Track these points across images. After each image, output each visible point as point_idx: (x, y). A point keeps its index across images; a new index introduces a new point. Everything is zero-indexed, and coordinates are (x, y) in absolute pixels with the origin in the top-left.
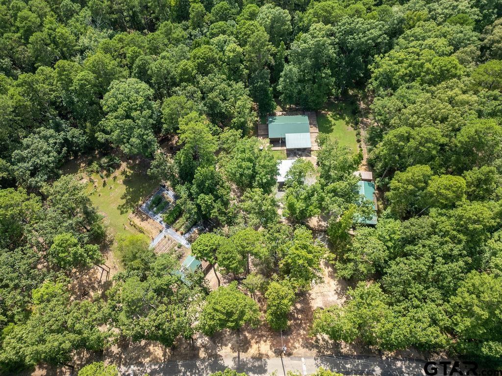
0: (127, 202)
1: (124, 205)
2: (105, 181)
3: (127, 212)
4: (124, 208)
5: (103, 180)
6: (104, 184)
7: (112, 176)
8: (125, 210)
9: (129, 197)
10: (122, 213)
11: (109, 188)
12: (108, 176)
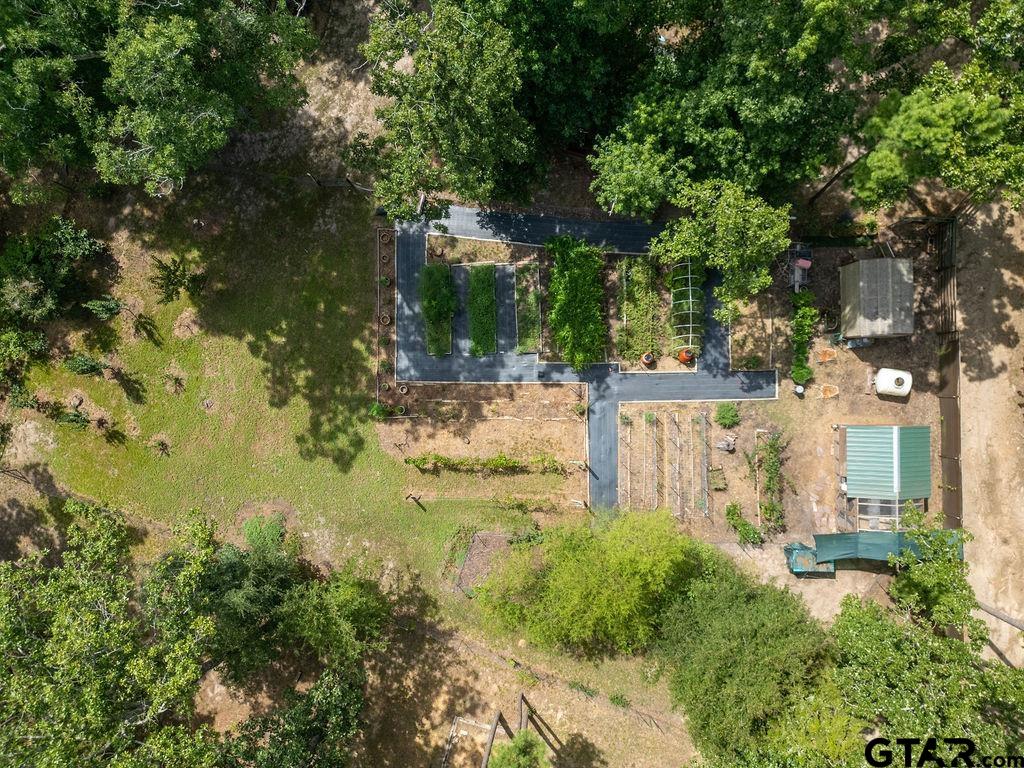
0: (317, 404)
1: (315, 425)
2: (118, 374)
3: (359, 443)
4: (331, 437)
5: (107, 373)
6: (133, 389)
7: (124, 325)
8: (343, 441)
9: (301, 378)
10: (344, 461)
11: (170, 387)
12: (104, 339)
